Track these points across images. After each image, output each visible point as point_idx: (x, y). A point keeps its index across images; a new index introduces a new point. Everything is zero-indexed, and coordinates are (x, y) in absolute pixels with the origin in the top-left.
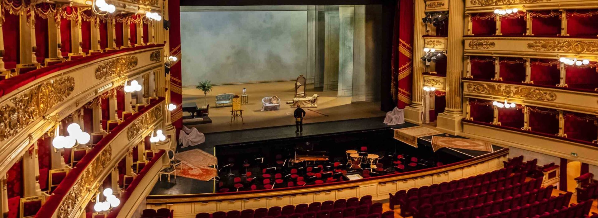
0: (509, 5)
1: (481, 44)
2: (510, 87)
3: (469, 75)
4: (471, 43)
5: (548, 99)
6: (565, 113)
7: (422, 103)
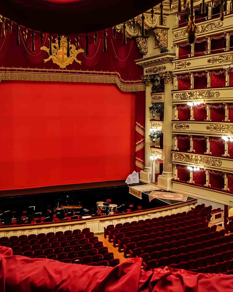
0: (196, 99)
1: (181, 126)
2: (197, 157)
3: (176, 148)
4: (176, 125)
5: (218, 165)
6: (228, 174)
7: (151, 168)
